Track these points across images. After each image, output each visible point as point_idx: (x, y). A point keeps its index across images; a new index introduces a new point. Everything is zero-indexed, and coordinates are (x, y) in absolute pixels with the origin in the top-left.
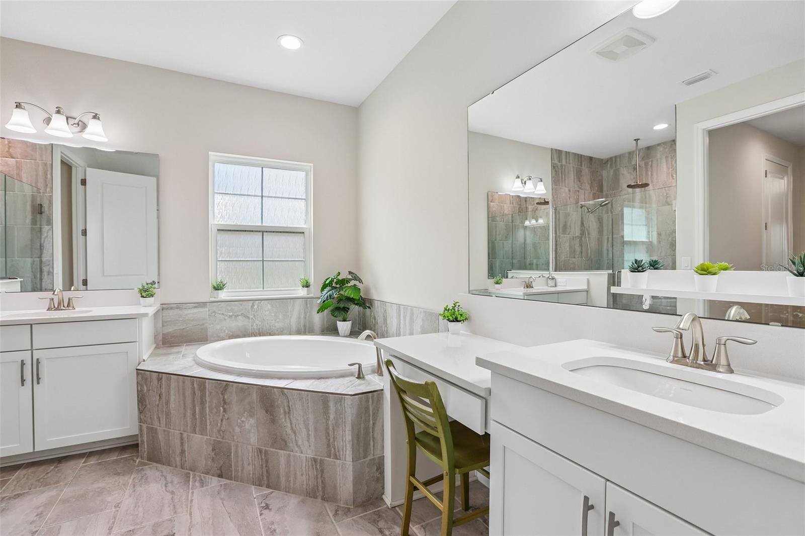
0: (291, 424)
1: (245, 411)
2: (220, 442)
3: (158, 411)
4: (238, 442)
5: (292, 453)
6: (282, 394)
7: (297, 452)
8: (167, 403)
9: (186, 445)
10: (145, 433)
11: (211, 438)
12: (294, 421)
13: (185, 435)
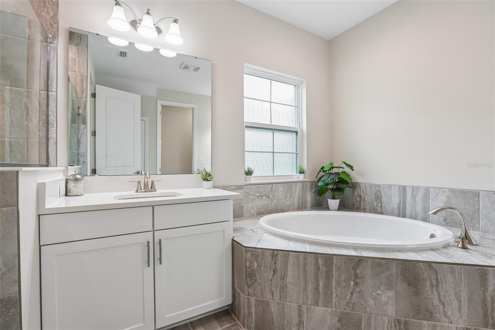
0: (439, 296)
1: (382, 284)
2: (348, 314)
3: (271, 285)
4: (371, 313)
5: (438, 323)
6: (430, 268)
7: (445, 322)
8: (283, 278)
9: (306, 316)
10: (254, 305)
11: (337, 310)
12: (442, 293)
13: (304, 307)
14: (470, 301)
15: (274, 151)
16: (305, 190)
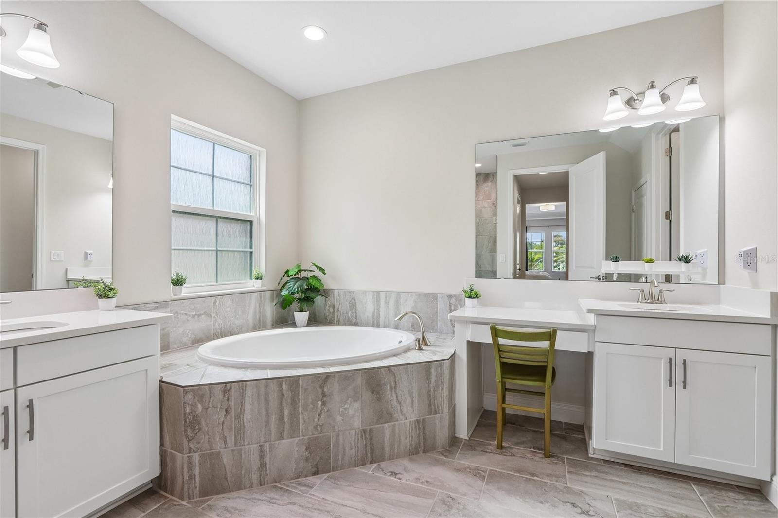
0: (397, 397)
1: (348, 398)
2: (317, 438)
3: (222, 430)
4: (339, 431)
5: (396, 423)
6: (389, 372)
7: (401, 420)
8: (239, 416)
9: (268, 456)
10: (198, 464)
11: (305, 437)
12: (399, 393)
13: (267, 447)
14: (419, 395)
15: (219, 249)
16: (263, 302)
